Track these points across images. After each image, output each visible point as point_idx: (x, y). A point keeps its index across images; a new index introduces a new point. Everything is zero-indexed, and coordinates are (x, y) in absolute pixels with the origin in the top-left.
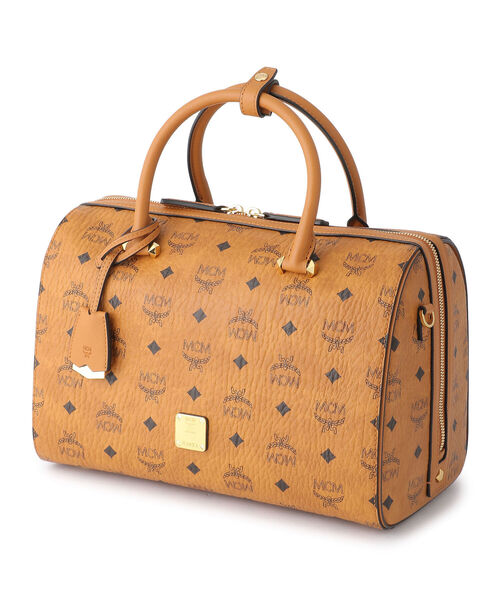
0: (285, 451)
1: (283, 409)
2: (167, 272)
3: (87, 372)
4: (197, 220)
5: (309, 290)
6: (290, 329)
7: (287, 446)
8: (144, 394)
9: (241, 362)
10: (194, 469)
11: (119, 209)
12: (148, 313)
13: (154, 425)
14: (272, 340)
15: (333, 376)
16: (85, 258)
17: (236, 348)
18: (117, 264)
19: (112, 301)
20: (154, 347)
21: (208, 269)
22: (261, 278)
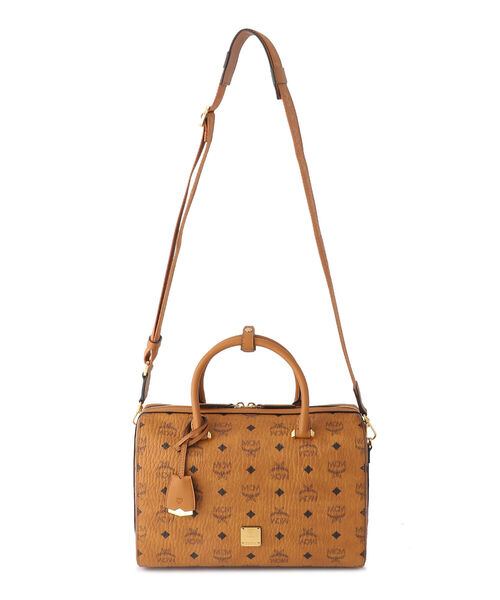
0: (310, 537)
1: (308, 514)
2: (222, 448)
3: (180, 513)
4: (224, 414)
5: (314, 446)
6: (308, 470)
7: (312, 534)
8: (216, 520)
9: (280, 492)
10: (251, 556)
11: (170, 413)
12: (217, 473)
13: (225, 536)
14: (298, 477)
15: (337, 491)
16: (166, 446)
17: (276, 485)
18: (191, 447)
19: (191, 469)
20: (222, 492)
21: (249, 443)
22: (283, 443)
